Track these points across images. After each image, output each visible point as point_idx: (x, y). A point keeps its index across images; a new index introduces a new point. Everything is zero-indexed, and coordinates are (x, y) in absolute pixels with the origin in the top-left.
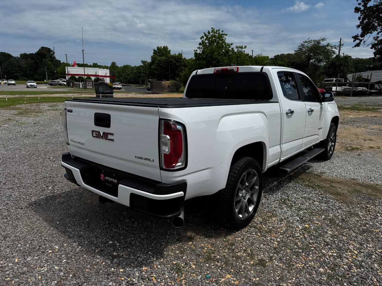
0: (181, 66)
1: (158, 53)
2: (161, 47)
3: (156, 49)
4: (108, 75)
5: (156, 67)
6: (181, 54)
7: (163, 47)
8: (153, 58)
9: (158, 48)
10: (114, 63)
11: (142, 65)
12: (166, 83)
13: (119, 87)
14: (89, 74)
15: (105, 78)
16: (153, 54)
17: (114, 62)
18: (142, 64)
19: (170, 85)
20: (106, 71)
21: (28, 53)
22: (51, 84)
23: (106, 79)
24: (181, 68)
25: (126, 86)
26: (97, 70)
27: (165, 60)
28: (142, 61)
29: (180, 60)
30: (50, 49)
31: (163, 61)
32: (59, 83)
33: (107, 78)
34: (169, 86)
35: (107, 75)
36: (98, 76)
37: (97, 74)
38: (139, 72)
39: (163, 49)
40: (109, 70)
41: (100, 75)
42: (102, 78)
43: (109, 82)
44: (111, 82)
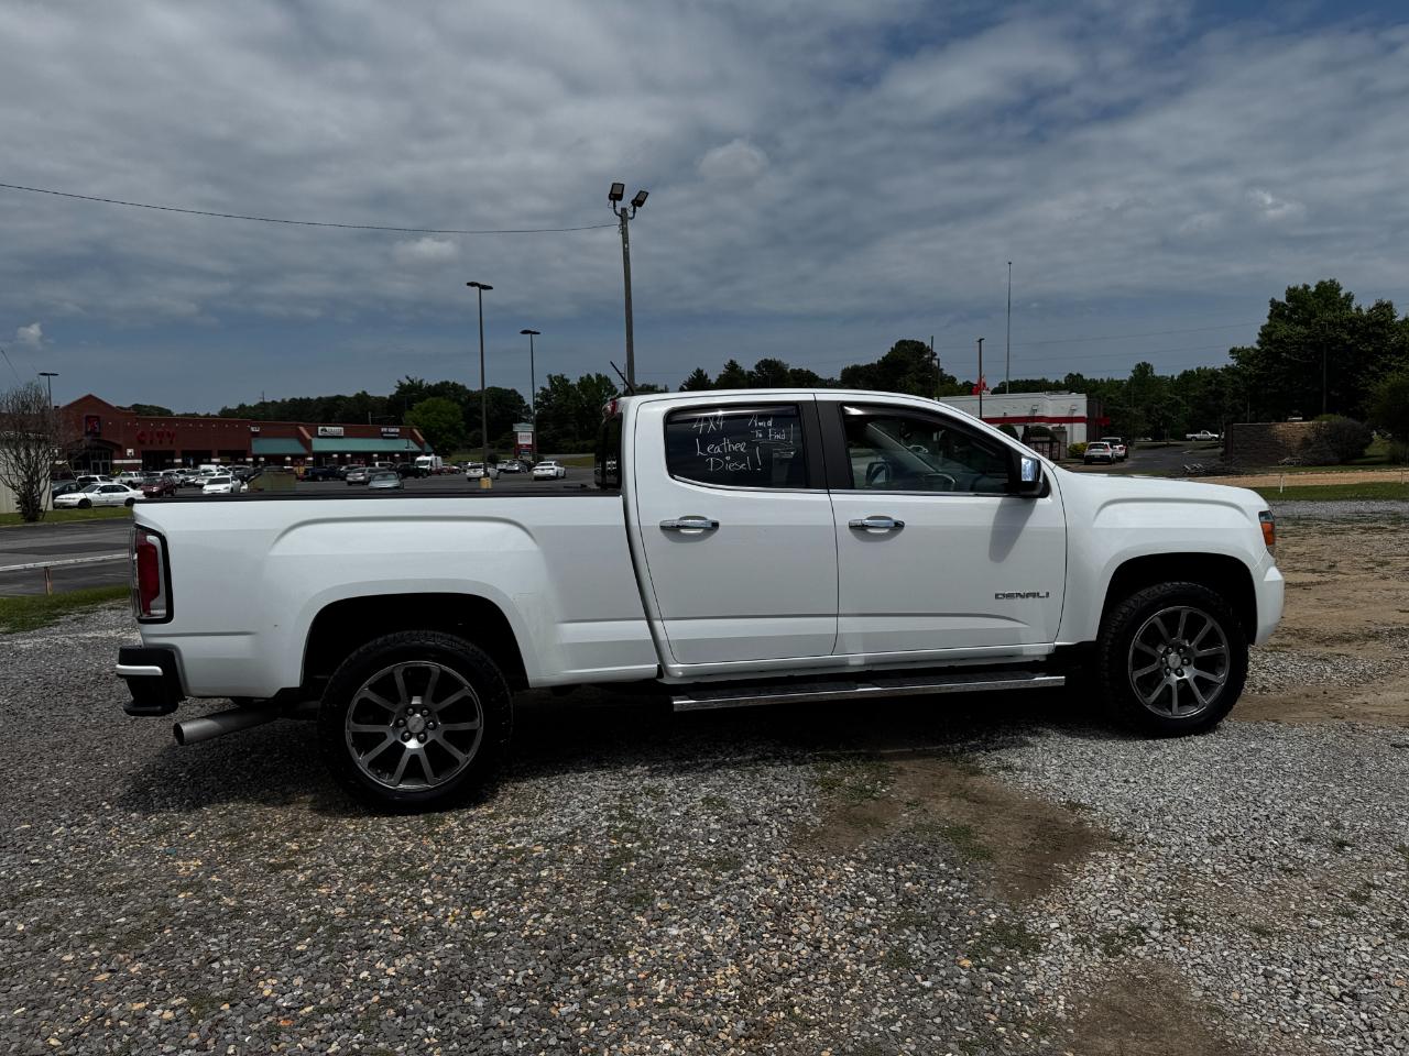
0: (1384, 355)
1: (1293, 311)
2: (1306, 287)
3: (1282, 298)
4: (1082, 413)
5: (1263, 369)
6: (1387, 306)
7: (1318, 287)
8: (1266, 335)
9: (1292, 294)
10: (1146, 366)
11: (1230, 364)
12: (1295, 428)
13: (1109, 454)
14: (1010, 415)
15: (1067, 426)
16: (1270, 317)
17: (1144, 363)
18: (1233, 362)
19: (1312, 436)
20: (1073, 401)
21: (863, 363)
23: (1072, 428)
24: (1383, 360)
25: (1167, 449)
26: (1036, 401)
27: (1308, 337)
28: (1232, 351)
29: (1380, 331)
31: (1296, 343)
33: (1076, 425)
34: (1306, 442)
35: (1076, 415)
36: (1041, 419)
37: (1037, 415)
38: (1211, 393)
39: (1313, 294)
40: (1084, 396)
41: (1050, 414)
42: (1057, 425)
43: (1084, 440)
44: (1089, 438)
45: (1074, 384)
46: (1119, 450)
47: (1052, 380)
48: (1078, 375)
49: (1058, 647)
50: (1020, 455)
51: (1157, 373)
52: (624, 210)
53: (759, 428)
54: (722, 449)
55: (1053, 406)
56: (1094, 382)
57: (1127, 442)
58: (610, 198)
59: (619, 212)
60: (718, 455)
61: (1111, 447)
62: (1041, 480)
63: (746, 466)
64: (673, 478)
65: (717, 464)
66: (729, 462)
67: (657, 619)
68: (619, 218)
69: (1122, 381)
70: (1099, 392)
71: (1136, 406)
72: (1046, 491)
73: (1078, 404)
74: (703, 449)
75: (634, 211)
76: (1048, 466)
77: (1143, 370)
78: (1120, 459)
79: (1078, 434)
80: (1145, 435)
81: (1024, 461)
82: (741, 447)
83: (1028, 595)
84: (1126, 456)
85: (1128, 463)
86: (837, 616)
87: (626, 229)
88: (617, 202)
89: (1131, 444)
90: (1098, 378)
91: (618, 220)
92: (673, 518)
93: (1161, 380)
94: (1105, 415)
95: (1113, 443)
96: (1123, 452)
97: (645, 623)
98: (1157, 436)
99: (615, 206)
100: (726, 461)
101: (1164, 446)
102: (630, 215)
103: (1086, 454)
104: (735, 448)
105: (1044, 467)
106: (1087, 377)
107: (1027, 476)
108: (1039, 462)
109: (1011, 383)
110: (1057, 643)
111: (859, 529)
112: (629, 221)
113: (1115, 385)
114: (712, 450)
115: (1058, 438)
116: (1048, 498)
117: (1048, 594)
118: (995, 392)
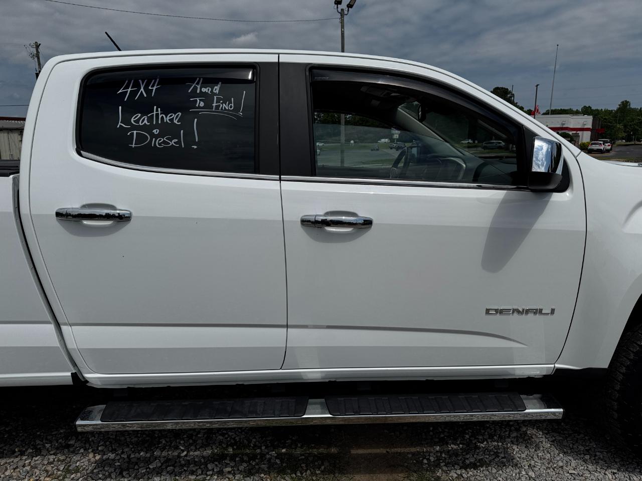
4: (590, 126)
13: (602, 148)
15: (580, 133)
17: (626, 101)
20: (584, 120)
22: (485, 148)
23: (583, 134)
25: (633, 146)
26: (565, 119)
30: (507, 89)
32: (498, 145)
33: (585, 132)
35: (586, 127)
36: (567, 129)
37: (564, 126)
40: (591, 117)
41: (571, 126)
42: (575, 132)
43: (588, 140)
44: (592, 139)
45: (586, 111)
46: (608, 146)
47: (575, 109)
48: (589, 107)
49: (559, 371)
50: (533, 136)
51: (632, 106)
52: (342, 10)
53: (202, 94)
54: (150, 119)
55: (574, 122)
56: (597, 110)
57: (612, 143)
58: (335, 4)
59: (340, 11)
60: (144, 128)
61: (604, 144)
62: (559, 171)
63: (179, 142)
64: (80, 155)
65: (141, 138)
66: (156, 137)
67: (65, 324)
68: (340, 14)
69: (612, 110)
70: (599, 116)
71: (619, 124)
72: (565, 184)
73: (588, 121)
74: (126, 121)
75: (348, 10)
76: (570, 151)
77: (625, 104)
78: (608, 151)
79: (586, 137)
80: (622, 139)
81: (537, 143)
82: (175, 118)
83: (527, 312)
84: (611, 149)
85: (612, 153)
86: (287, 326)
87: (343, 20)
88: (339, 5)
89: (614, 143)
90: (600, 108)
91: (339, 16)
92: (74, 205)
93: (634, 110)
94: (602, 127)
95: (605, 142)
96: (610, 147)
97: (51, 327)
98: (629, 139)
99: (337, 7)
100: (153, 136)
101: (632, 144)
102: (346, 12)
103: (589, 148)
104: (167, 119)
105: (565, 153)
106: (594, 108)
107: (540, 165)
108: (559, 147)
109: (552, 110)
110: (557, 366)
111: (314, 225)
112: (345, 16)
113: (608, 112)
114: (137, 121)
115: (575, 139)
116: (567, 194)
117: (553, 311)
118: (544, 114)
